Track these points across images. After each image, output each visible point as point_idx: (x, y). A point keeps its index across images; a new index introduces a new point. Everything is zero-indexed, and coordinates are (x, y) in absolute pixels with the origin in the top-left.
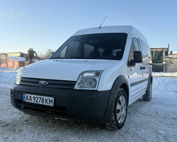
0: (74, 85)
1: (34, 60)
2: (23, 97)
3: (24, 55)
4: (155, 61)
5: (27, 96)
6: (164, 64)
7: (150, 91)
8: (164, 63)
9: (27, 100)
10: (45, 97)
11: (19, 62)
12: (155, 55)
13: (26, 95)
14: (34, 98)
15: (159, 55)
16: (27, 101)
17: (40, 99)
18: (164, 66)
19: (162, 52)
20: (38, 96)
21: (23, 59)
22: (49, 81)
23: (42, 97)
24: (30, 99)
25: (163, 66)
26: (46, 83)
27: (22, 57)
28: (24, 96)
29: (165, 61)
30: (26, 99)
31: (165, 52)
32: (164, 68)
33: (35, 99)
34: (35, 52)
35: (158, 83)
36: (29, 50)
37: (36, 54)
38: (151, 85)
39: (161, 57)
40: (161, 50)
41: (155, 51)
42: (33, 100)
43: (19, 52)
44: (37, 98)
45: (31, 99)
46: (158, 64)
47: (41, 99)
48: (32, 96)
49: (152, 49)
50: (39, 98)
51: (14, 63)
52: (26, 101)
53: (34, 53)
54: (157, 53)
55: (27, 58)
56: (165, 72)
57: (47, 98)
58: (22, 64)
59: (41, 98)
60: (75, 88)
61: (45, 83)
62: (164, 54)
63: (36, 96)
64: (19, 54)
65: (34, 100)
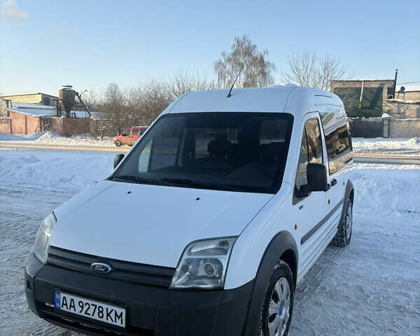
0: (171, 278)
1: (75, 114)
2: (56, 300)
3: (51, 102)
4: (365, 111)
5: (64, 298)
6: (384, 119)
7: (347, 223)
8: (385, 115)
9: (65, 306)
10: (105, 306)
11: (40, 118)
12: (363, 96)
13: (62, 295)
14: (81, 304)
15: (373, 96)
16: (64, 308)
17: (95, 308)
18: (386, 123)
19: (380, 90)
20: (90, 302)
21: (49, 112)
22: (112, 263)
23: (98, 304)
24: (71, 306)
25: (382, 124)
26: (107, 269)
27: (46, 105)
28: (57, 296)
29: (388, 112)
30: (63, 304)
31: (388, 88)
32: (386, 129)
33: (82, 307)
34: (77, 94)
35: (368, 189)
36: (63, 90)
37: (79, 98)
38: (350, 208)
39: (379, 101)
40: (378, 86)
41: (364, 88)
42: (78, 309)
43: (39, 94)
44: (88, 306)
45: (74, 307)
46: (371, 119)
47: (97, 309)
48: (77, 299)
49: (357, 83)
50: (92, 305)
51: (28, 121)
52: (62, 309)
53: (76, 98)
54: (367, 93)
55: (59, 109)
56: (388, 137)
57: (110, 308)
58: (46, 124)
59: (96, 306)
60: (172, 286)
61: (104, 267)
62: (385, 94)
63: (85, 301)
64: (39, 99)
65: (81, 309)
